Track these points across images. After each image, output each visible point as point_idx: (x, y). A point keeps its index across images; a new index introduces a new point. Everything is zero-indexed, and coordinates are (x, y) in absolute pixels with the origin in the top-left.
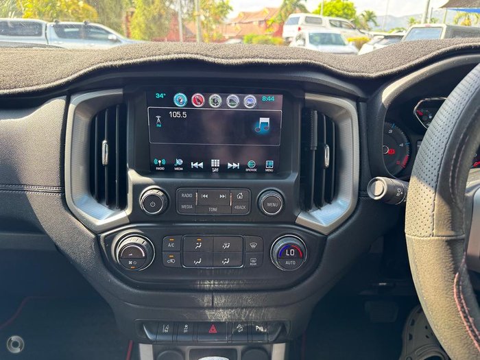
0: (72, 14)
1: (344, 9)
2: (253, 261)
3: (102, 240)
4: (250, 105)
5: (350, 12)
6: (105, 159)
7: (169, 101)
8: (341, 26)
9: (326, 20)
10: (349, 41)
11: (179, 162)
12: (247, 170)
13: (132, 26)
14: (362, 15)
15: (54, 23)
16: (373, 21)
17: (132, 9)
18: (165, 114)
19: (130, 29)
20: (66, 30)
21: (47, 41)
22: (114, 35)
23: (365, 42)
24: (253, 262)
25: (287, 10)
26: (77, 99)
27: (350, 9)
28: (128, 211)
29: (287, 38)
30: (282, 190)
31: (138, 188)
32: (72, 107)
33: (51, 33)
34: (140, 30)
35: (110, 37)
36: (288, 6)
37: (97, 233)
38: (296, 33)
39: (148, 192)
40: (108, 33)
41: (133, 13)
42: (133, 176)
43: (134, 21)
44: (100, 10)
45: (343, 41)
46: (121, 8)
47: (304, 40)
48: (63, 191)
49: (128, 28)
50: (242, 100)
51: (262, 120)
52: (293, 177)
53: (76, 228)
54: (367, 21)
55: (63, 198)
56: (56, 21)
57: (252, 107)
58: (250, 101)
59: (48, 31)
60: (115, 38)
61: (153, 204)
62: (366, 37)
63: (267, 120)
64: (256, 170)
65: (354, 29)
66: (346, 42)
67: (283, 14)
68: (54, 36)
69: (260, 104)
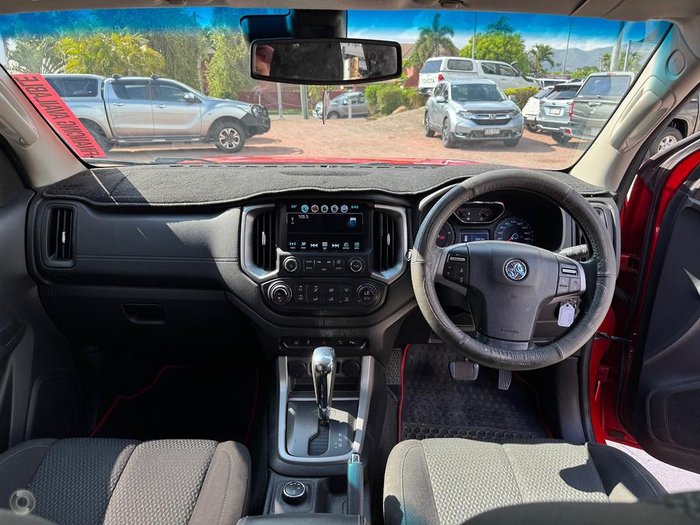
0: (132, 61)
1: (505, 45)
2: (347, 299)
3: (262, 288)
4: (344, 210)
5: (514, 49)
6: (264, 242)
7: (299, 209)
8: (499, 73)
9: (477, 64)
10: (508, 95)
11: (304, 244)
12: (344, 248)
13: (211, 75)
14: (533, 52)
15: (112, 79)
16: (549, 60)
17: (211, 51)
18: (296, 217)
19: (208, 78)
20: (128, 88)
22: (192, 94)
23: (532, 93)
25: (426, 46)
26: (246, 209)
27: (516, 45)
28: (277, 271)
29: (425, 89)
30: (363, 259)
31: (283, 258)
32: (244, 213)
33: (109, 92)
35: (187, 96)
36: (428, 43)
37: (259, 283)
38: (436, 84)
39: (287, 260)
40: (183, 90)
41: (211, 56)
42: (279, 251)
43: (213, 67)
44: (169, 56)
45: (498, 95)
46: (196, 51)
47: (446, 92)
48: (239, 260)
49: (204, 77)
50: (340, 208)
51: (352, 219)
52: (370, 252)
53: (246, 281)
54: (540, 60)
55: (240, 264)
56: (115, 77)
57: (346, 212)
58: (344, 208)
59: (104, 90)
60: (192, 96)
61: (291, 266)
62: (534, 85)
63: (355, 219)
64: (349, 248)
65: (517, 75)
66: (503, 96)
67: (420, 54)
68: (114, 96)
69: (350, 210)
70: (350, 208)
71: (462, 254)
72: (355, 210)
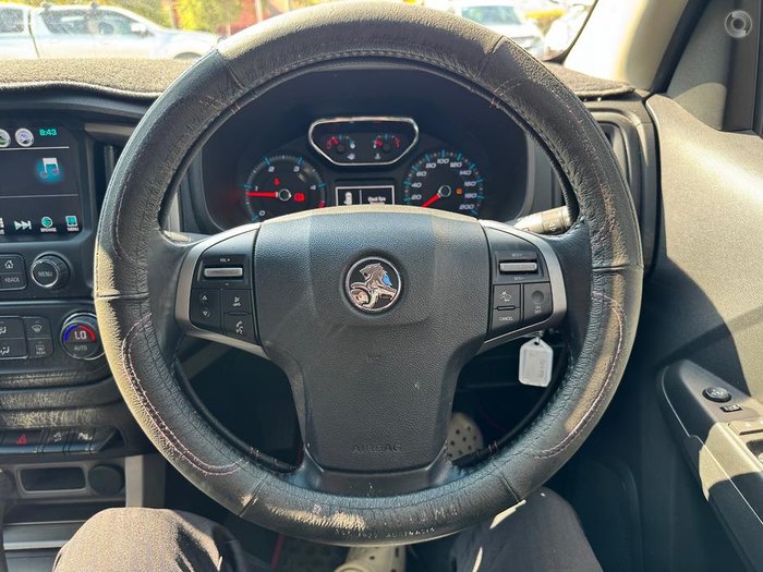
2: (40, 349)
4: (25, 142)
10: (527, 17)
12: (43, 230)
15: (42, 10)
19: (179, 11)
20: (65, 19)
21: (33, 38)
22: (142, 24)
24: (41, 351)
30: (68, 258)
33: (39, 27)
34: (195, 13)
35: (134, 27)
40: (130, 20)
45: (515, 17)
49: (175, 11)
50: (12, 135)
51: (47, 161)
56: (44, 6)
57: (29, 144)
58: (25, 136)
59: (32, 23)
60: (143, 29)
63: (53, 161)
64: (54, 230)
69: (38, 140)
70: (36, 134)
71: (235, 259)
72: (48, 140)
